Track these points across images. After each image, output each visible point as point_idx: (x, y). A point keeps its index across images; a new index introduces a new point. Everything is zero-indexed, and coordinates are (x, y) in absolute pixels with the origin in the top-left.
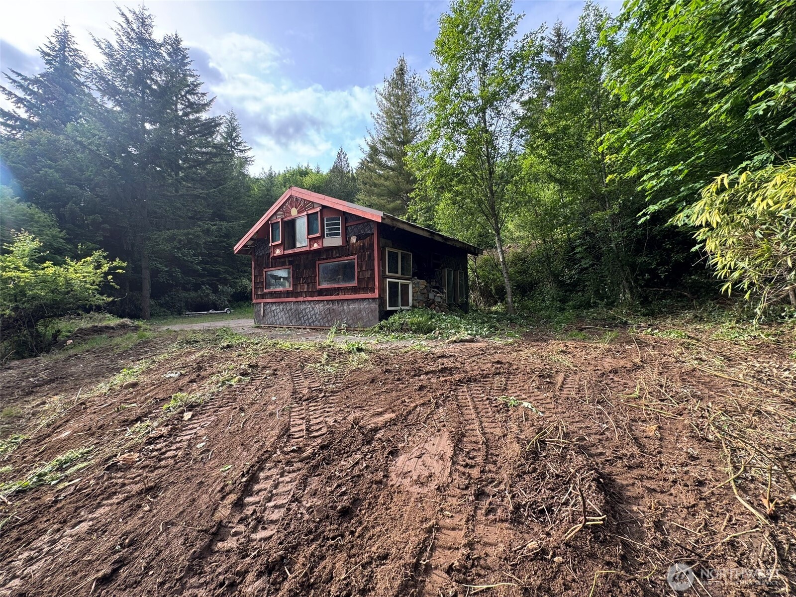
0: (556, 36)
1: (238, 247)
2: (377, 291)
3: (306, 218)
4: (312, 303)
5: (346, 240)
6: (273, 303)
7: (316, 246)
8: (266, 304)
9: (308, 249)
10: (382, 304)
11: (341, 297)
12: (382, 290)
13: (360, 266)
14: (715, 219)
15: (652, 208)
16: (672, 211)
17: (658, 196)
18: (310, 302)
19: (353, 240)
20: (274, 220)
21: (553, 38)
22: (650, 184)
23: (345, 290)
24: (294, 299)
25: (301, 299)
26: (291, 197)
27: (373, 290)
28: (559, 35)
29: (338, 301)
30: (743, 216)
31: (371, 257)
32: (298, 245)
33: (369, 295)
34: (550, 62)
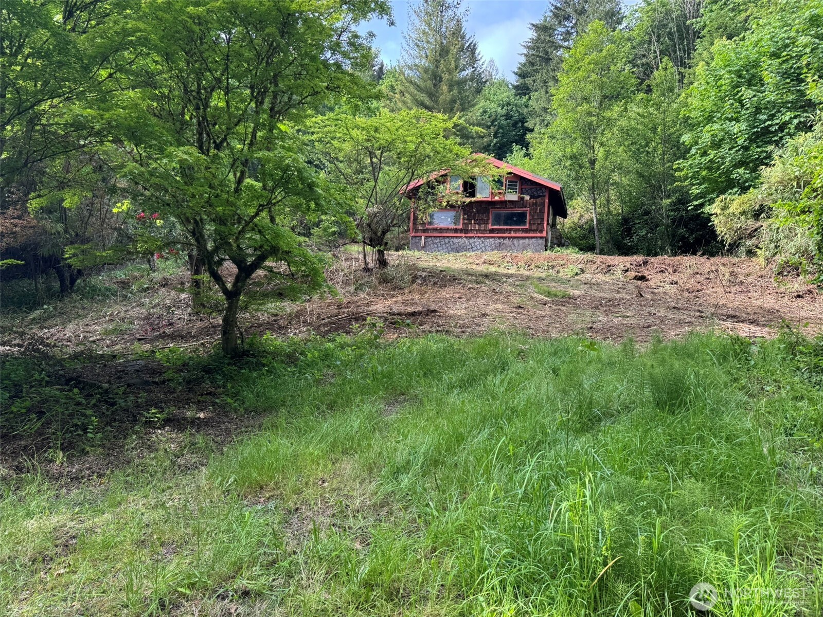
2: (544, 232)
4: (482, 239)
5: (521, 198)
6: (436, 237)
7: (497, 198)
8: (426, 237)
9: (489, 199)
10: (546, 241)
11: (513, 234)
13: (532, 216)
14: (719, 212)
15: (695, 203)
16: (702, 205)
17: (697, 197)
18: (480, 237)
19: (527, 198)
22: (695, 191)
23: (516, 231)
24: (463, 235)
25: (472, 235)
27: (541, 231)
29: (509, 238)
30: (727, 212)
31: (542, 211)
32: (478, 196)
33: (539, 235)
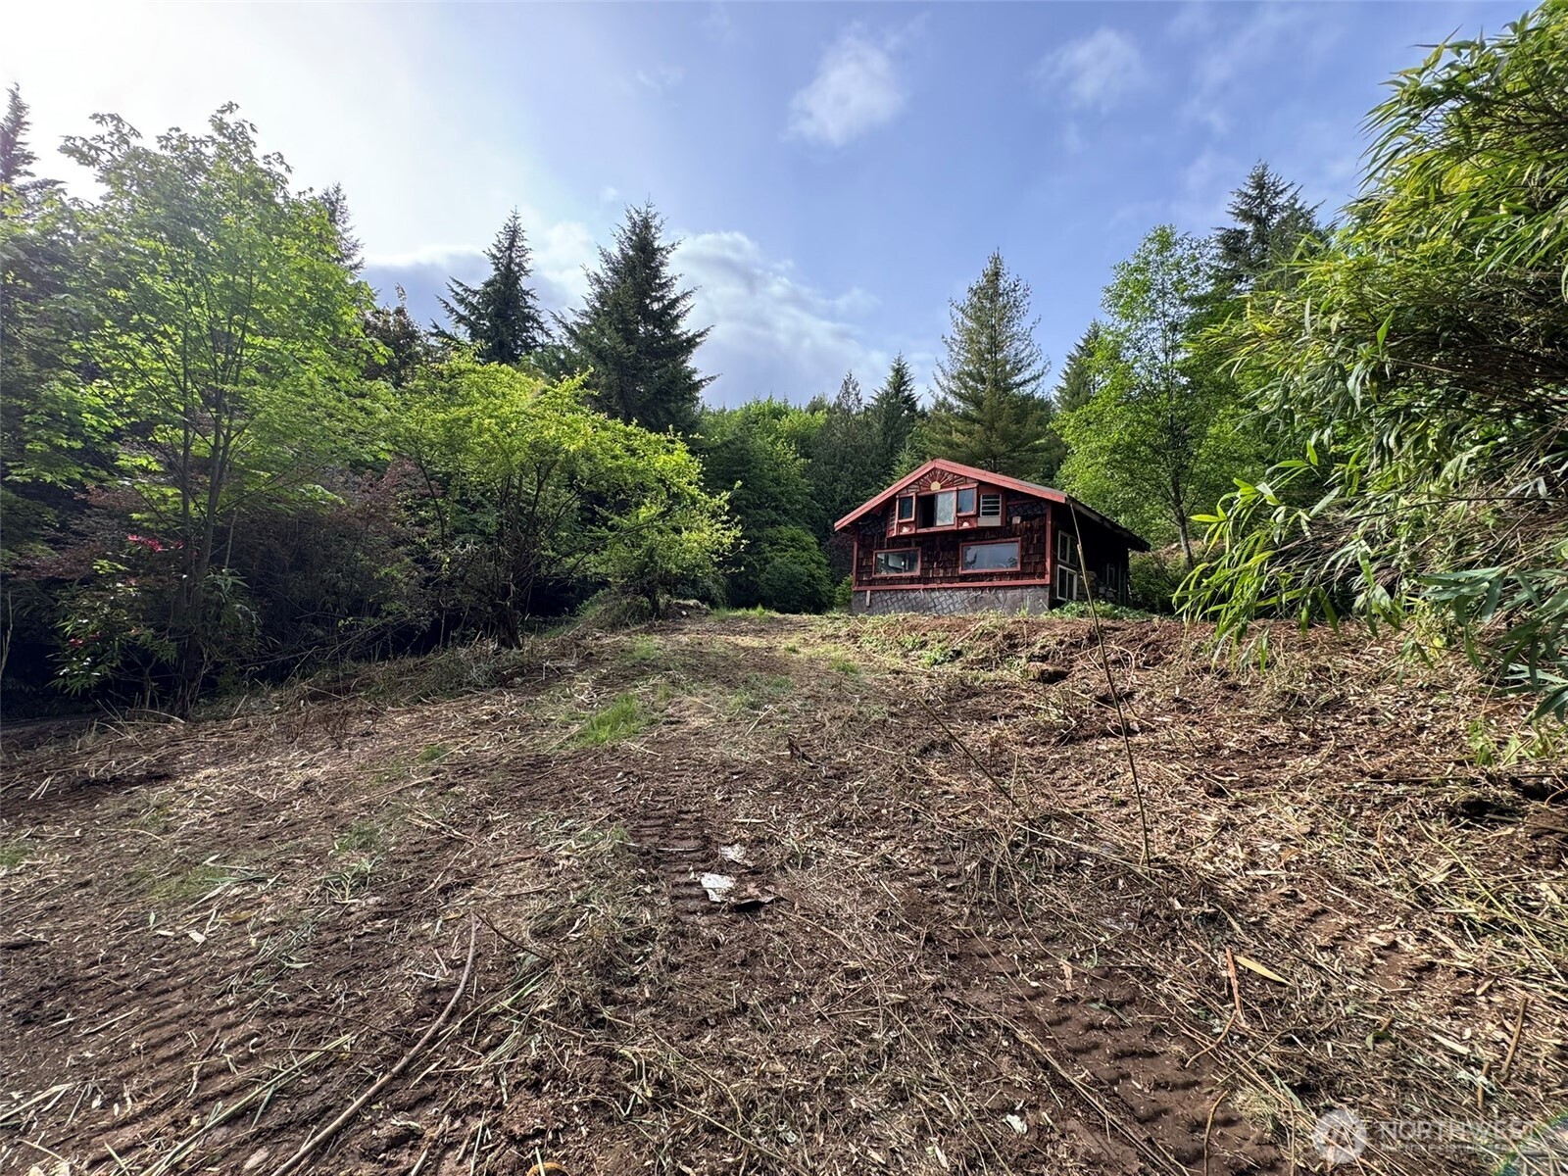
0: (1255, 188)
1: (839, 525)
2: (1048, 577)
3: (954, 495)
4: (949, 591)
5: (1007, 521)
6: (885, 591)
7: (966, 525)
8: (873, 592)
9: (953, 528)
10: (1052, 592)
11: (996, 583)
12: (1053, 577)
13: (1025, 549)
18: (946, 589)
19: (1017, 520)
20: (905, 494)
21: (1250, 192)
23: (1001, 576)
24: (922, 586)
25: (934, 586)
26: (934, 469)
27: (1042, 575)
28: (1260, 185)
29: (991, 588)
31: (1042, 541)
32: (938, 523)
33: (1037, 581)
34: (1243, 232)
